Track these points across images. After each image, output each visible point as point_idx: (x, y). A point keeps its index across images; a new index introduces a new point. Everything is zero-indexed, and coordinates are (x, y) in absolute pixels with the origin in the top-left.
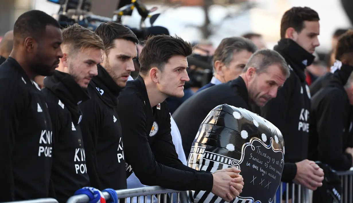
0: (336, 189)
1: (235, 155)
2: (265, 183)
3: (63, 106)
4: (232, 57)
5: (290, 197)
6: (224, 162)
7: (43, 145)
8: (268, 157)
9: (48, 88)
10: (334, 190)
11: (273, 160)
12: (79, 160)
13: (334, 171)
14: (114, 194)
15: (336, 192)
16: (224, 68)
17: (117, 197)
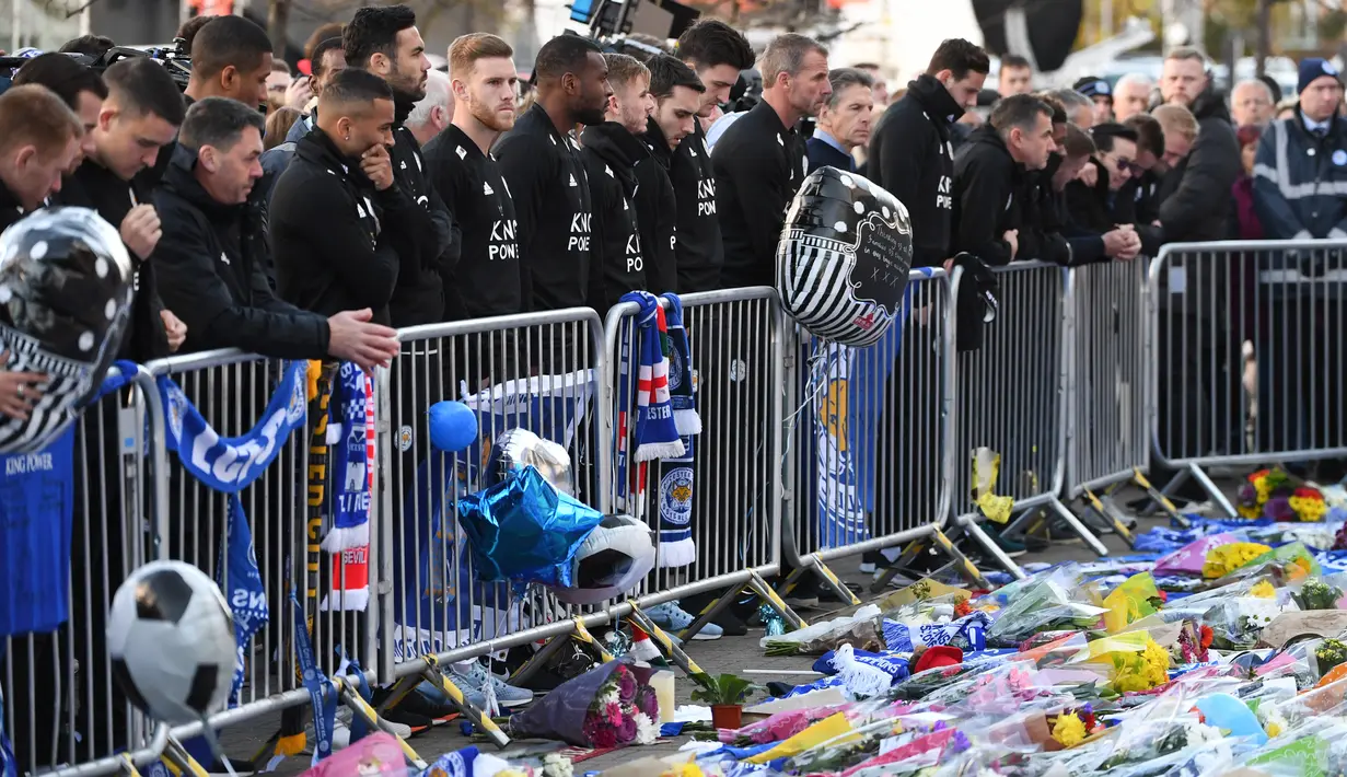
0: (991, 293)
1: (847, 237)
2: (890, 278)
3: (611, 173)
4: (839, 95)
5: (925, 304)
6: (832, 248)
7: (576, 234)
8: (893, 240)
9: (588, 148)
10: (988, 293)
11: (900, 245)
12: (634, 252)
13: (986, 266)
14: (677, 301)
15: (990, 296)
16: (830, 113)
17: (681, 304)
